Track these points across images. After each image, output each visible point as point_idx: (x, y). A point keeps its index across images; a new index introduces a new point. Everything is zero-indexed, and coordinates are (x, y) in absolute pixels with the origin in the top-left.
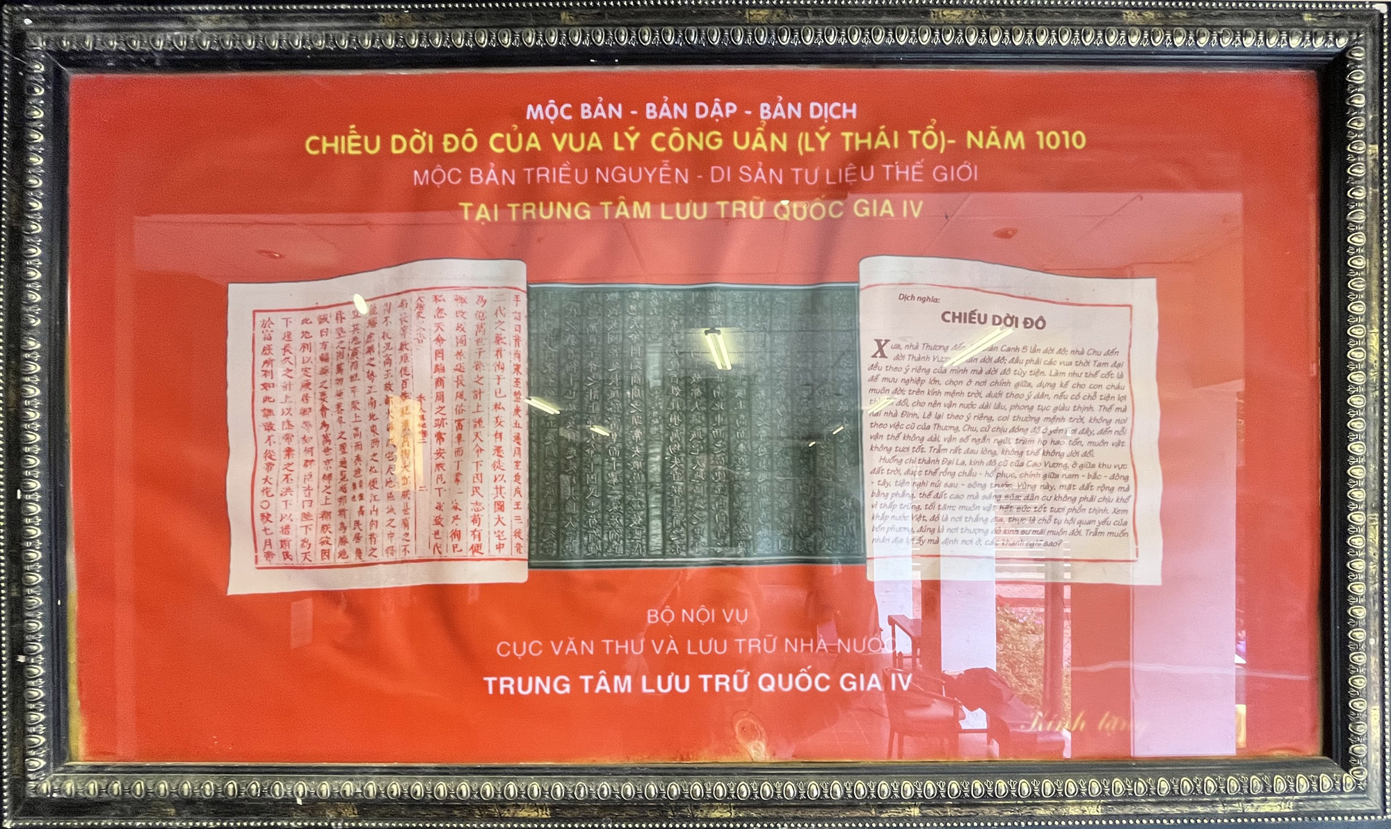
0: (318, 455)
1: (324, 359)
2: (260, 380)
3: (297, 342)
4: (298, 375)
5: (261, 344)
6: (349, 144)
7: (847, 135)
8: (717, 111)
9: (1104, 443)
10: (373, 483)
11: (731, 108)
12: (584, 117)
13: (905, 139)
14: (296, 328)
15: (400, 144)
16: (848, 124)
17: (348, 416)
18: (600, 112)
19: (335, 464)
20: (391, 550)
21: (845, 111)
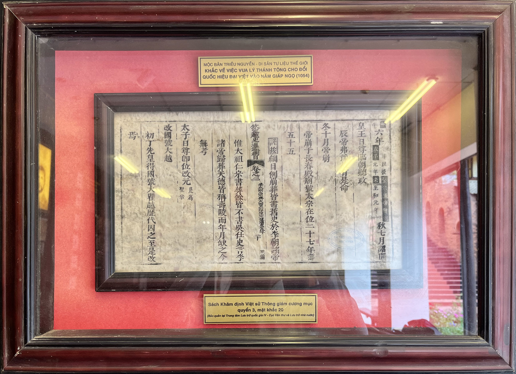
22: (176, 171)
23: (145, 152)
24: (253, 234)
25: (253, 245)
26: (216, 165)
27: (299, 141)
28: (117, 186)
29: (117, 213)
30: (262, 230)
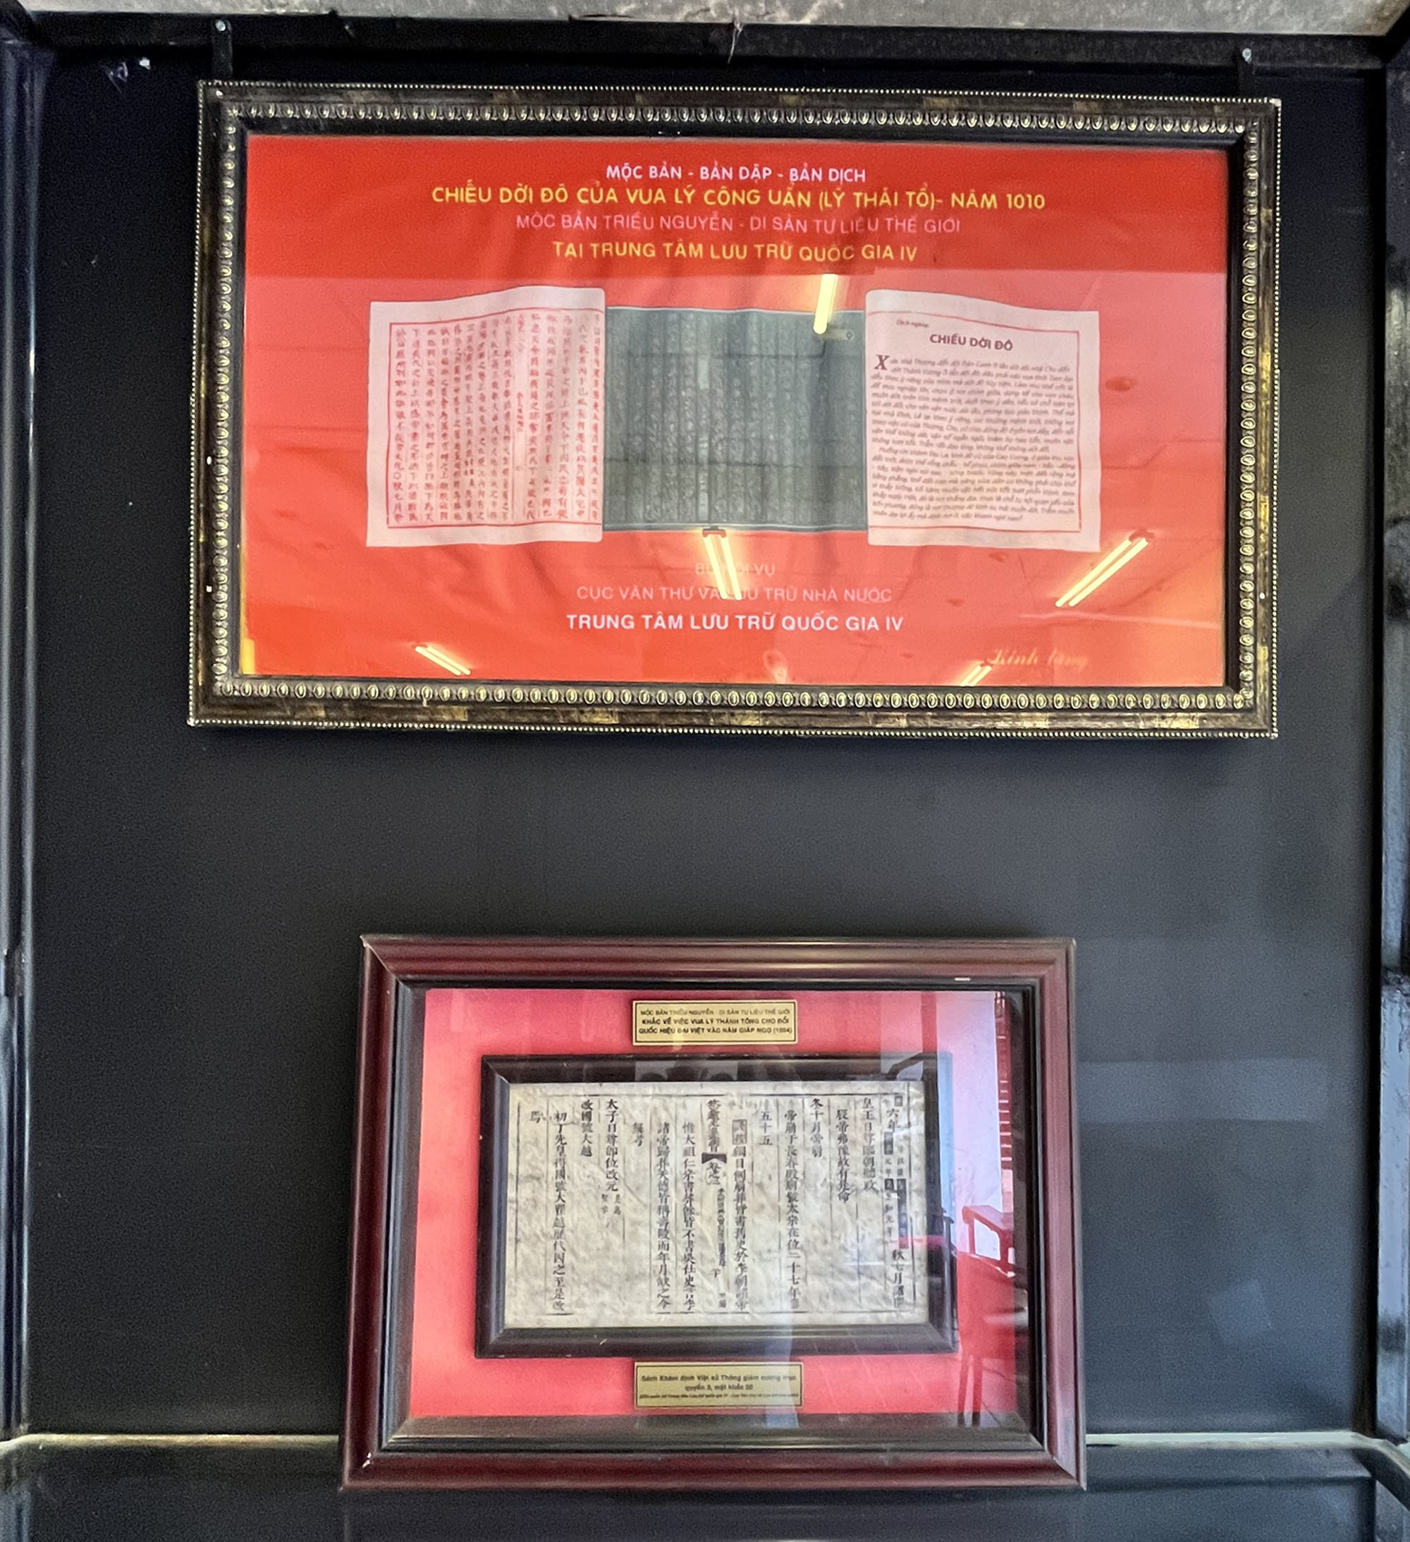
0: (438, 440)
1: (444, 362)
2: (395, 377)
3: (424, 347)
4: (424, 373)
5: (395, 349)
6: (466, 195)
7: (858, 195)
8: (756, 174)
9: (1057, 441)
10: (481, 461)
11: (767, 172)
12: (651, 176)
13: (903, 199)
14: (424, 338)
15: (506, 195)
16: (858, 186)
17: (463, 407)
18: (664, 173)
19: (451, 447)
20: (493, 515)
21: (856, 176)
22: (596, 1170)
23: (553, 1141)
24: (709, 1267)
25: (709, 1286)
26: (656, 1160)
27: (777, 1127)
28: (511, 1194)
29: (510, 1234)
30: (723, 1263)
